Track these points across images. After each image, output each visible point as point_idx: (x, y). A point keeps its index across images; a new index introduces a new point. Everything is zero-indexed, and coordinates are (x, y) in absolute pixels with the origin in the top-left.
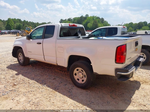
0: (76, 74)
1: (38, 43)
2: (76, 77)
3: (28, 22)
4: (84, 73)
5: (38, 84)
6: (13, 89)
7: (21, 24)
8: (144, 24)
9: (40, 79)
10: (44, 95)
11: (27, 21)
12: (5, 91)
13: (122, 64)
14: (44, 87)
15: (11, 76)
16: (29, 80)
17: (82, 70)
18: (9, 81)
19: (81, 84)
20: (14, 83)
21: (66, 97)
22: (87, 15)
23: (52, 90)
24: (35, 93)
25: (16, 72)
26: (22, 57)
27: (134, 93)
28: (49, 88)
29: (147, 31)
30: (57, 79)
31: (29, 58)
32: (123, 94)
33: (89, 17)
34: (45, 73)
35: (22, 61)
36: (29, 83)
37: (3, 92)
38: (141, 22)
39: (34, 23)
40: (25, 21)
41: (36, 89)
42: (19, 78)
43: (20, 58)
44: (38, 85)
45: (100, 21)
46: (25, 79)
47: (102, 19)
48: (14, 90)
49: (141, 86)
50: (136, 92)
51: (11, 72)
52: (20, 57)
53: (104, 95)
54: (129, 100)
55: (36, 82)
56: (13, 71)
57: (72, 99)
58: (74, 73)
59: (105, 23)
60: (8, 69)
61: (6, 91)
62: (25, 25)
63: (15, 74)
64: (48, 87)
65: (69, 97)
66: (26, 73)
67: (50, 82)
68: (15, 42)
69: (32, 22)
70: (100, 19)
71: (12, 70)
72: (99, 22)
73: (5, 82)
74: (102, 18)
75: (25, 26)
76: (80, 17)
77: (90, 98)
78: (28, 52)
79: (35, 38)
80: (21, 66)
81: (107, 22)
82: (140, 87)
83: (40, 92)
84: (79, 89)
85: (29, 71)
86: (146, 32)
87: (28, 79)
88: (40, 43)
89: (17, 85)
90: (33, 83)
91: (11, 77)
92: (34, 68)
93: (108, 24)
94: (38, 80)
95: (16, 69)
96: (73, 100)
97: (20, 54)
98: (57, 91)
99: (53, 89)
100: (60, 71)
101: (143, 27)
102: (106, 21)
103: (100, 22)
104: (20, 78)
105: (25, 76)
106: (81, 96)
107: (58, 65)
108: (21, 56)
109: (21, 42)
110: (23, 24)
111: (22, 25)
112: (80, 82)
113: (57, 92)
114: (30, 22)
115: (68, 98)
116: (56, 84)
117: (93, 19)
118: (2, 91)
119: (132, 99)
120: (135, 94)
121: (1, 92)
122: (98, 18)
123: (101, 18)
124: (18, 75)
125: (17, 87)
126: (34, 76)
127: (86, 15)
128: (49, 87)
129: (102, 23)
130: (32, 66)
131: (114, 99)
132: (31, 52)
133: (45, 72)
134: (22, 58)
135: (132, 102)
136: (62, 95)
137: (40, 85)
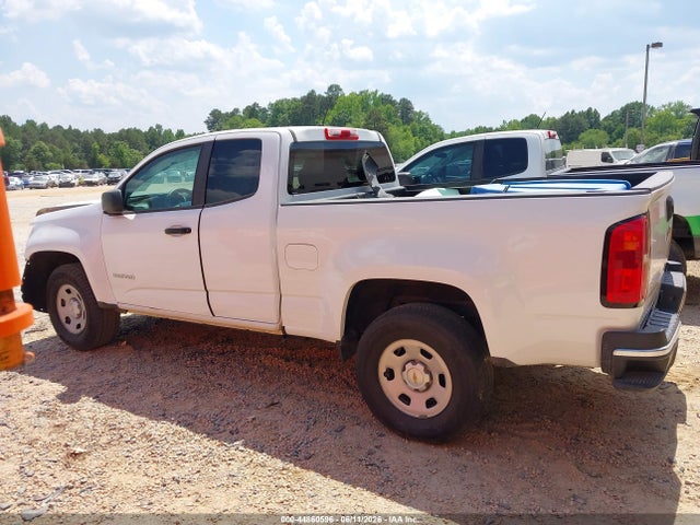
0: (390, 374)
1: (170, 231)
2: (392, 389)
3: (50, 127)
4: (439, 364)
5: (197, 437)
6: (74, 476)
7: (13, 141)
8: (585, 123)
9: (195, 409)
10: (249, 493)
11: (44, 126)
12: (29, 494)
13: (635, 306)
14: (232, 451)
15: (38, 407)
16: (142, 424)
17: (424, 352)
18: (36, 434)
19: (423, 420)
20: (66, 446)
21: (367, 494)
22: (334, 89)
23: (279, 464)
24: (201, 488)
25: (59, 388)
26: (79, 306)
27: (673, 441)
28: (261, 457)
29: (610, 150)
30: (287, 403)
31: (120, 306)
32: (627, 448)
33: (347, 94)
34: (212, 378)
35: (79, 326)
36: (148, 437)
37: (21, 500)
38: (573, 112)
39: (77, 131)
40: (31, 123)
41: (197, 466)
42: (84, 413)
43: (63, 312)
44: (198, 444)
45: (396, 116)
46: (119, 420)
47: (406, 106)
48: (77, 484)
49: (688, 402)
50: (679, 435)
51: (30, 387)
52: (63, 305)
53: (541, 461)
54: (668, 478)
55: (184, 429)
56: (41, 380)
57: (399, 502)
58: (382, 370)
59: (419, 121)
60: (11, 373)
61: (39, 492)
62: (33, 143)
63: (52, 397)
64: (253, 448)
65: (381, 494)
66: (115, 385)
67: (257, 422)
68: (32, 232)
69: (70, 127)
70: (393, 103)
71: (32, 378)
72: (389, 117)
73: (15, 446)
74: (404, 100)
75: (33, 148)
76: (303, 99)
77: (485, 484)
78: (115, 275)
79: (146, 206)
80: (73, 352)
81: (427, 119)
82: (688, 407)
83: (225, 480)
84: (413, 445)
85: (128, 376)
86: (605, 158)
87: (135, 419)
88: (187, 231)
89: (88, 458)
90: (169, 438)
91: (40, 414)
92: (146, 355)
93: (431, 127)
94: (190, 420)
95: (53, 367)
96: (405, 504)
97: (69, 291)
98: (308, 468)
99: (283, 460)
100: (287, 360)
101: (582, 135)
102: (420, 114)
103: (394, 119)
104: (91, 415)
105: (112, 403)
106: (434, 478)
107: (290, 330)
108: (74, 299)
109: (73, 232)
110: (24, 141)
111: (20, 145)
112: (417, 408)
113: (312, 473)
114: (59, 127)
115: (380, 499)
116: (287, 430)
117: (365, 108)
118: (15, 497)
119: (676, 469)
120: (679, 446)
121: (11, 502)
122: (386, 100)
123: (398, 101)
124: (75, 402)
125: (91, 463)
126: (159, 396)
127: (330, 88)
128: (262, 451)
129: (404, 123)
130: (135, 349)
131: (596, 477)
132: (132, 277)
133: (212, 374)
134: (77, 311)
135: (683, 482)
136: (339, 485)
137: (213, 444)
